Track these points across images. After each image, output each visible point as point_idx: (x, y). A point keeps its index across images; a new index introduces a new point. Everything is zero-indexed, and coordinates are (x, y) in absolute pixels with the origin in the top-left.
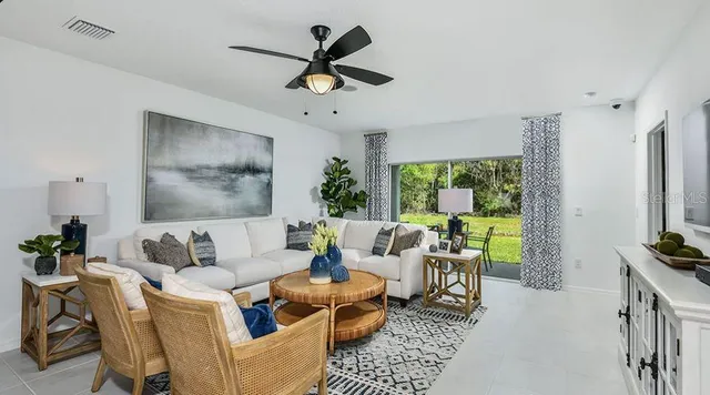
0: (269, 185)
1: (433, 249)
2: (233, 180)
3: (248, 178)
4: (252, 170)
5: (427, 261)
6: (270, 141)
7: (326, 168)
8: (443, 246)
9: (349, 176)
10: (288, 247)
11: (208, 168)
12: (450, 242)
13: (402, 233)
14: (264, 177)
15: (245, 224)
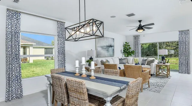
0: (114, 49)
1: (158, 63)
2: (108, 49)
3: (110, 48)
4: (111, 46)
5: (157, 65)
6: (114, 39)
7: (123, 45)
8: (161, 63)
9: (130, 47)
10: (120, 64)
11: (105, 46)
12: (163, 61)
13: (149, 60)
14: (113, 48)
15: (112, 58)
